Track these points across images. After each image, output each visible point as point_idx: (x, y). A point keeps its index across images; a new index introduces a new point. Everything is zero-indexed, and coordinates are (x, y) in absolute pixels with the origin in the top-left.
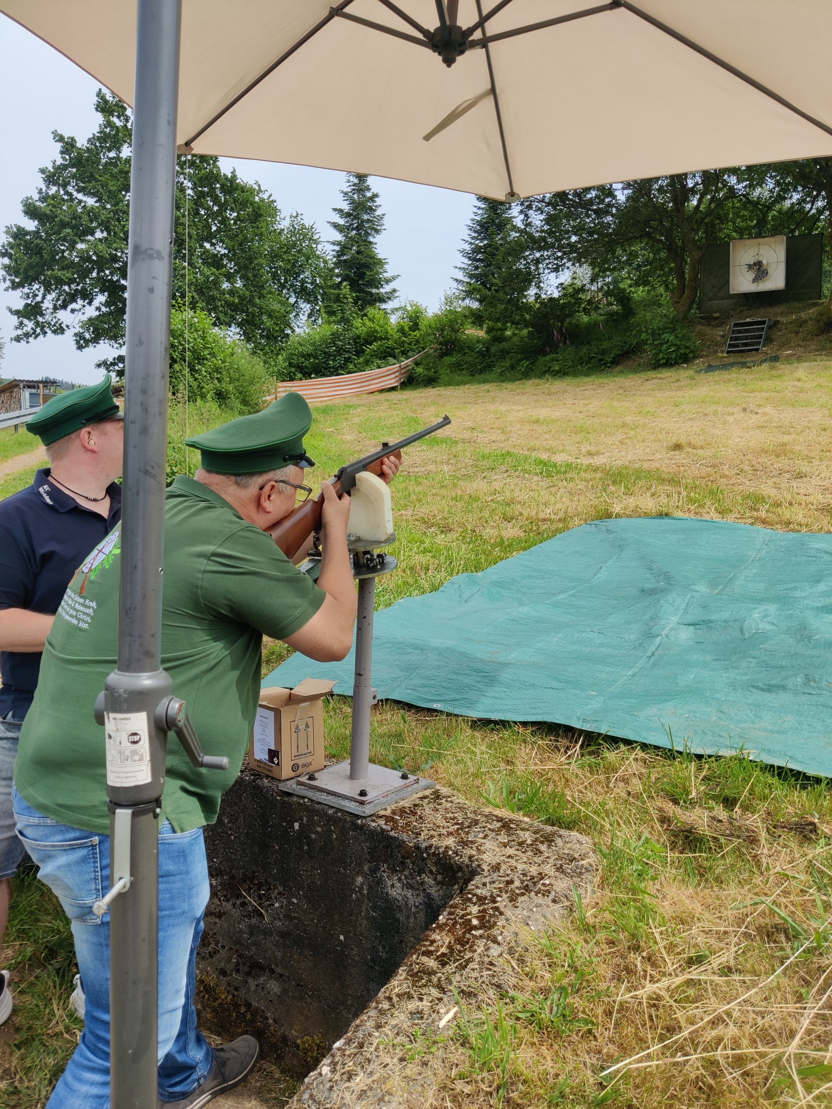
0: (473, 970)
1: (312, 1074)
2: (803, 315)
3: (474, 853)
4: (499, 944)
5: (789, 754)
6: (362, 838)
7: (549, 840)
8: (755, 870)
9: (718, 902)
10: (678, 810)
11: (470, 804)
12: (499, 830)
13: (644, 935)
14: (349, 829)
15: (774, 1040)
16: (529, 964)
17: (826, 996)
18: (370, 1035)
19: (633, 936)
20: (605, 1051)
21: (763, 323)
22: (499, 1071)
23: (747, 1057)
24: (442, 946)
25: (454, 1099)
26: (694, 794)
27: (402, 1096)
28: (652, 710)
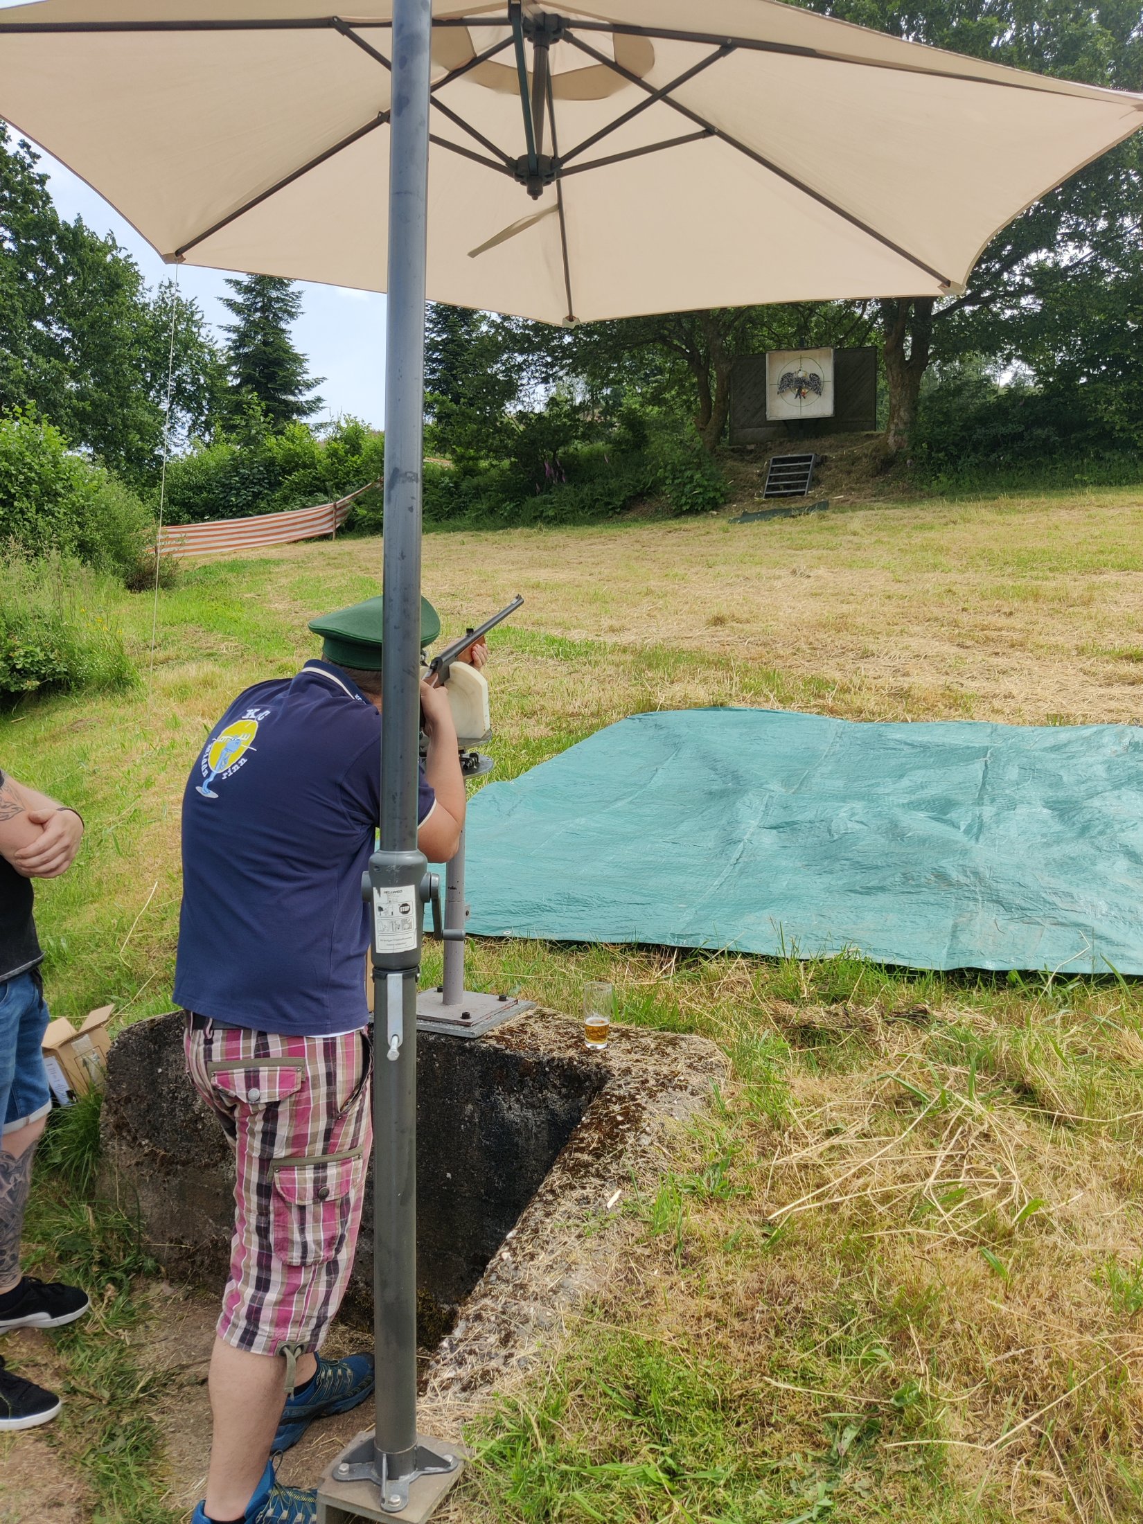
0: (628, 1158)
2: (857, 451)
3: (600, 1061)
4: (648, 1134)
5: (896, 952)
6: (472, 1061)
7: (673, 1043)
8: (875, 1055)
10: (793, 1010)
13: (783, 1116)
14: (455, 1054)
16: (679, 1150)
17: (953, 1141)
18: (542, 1222)
19: (773, 1116)
21: (809, 459)
22: (675, 1231)
23: (892, 1193)
24: (592, 1142)
26: (805, 994)
27: (588, 1264)
28: (750, 919)
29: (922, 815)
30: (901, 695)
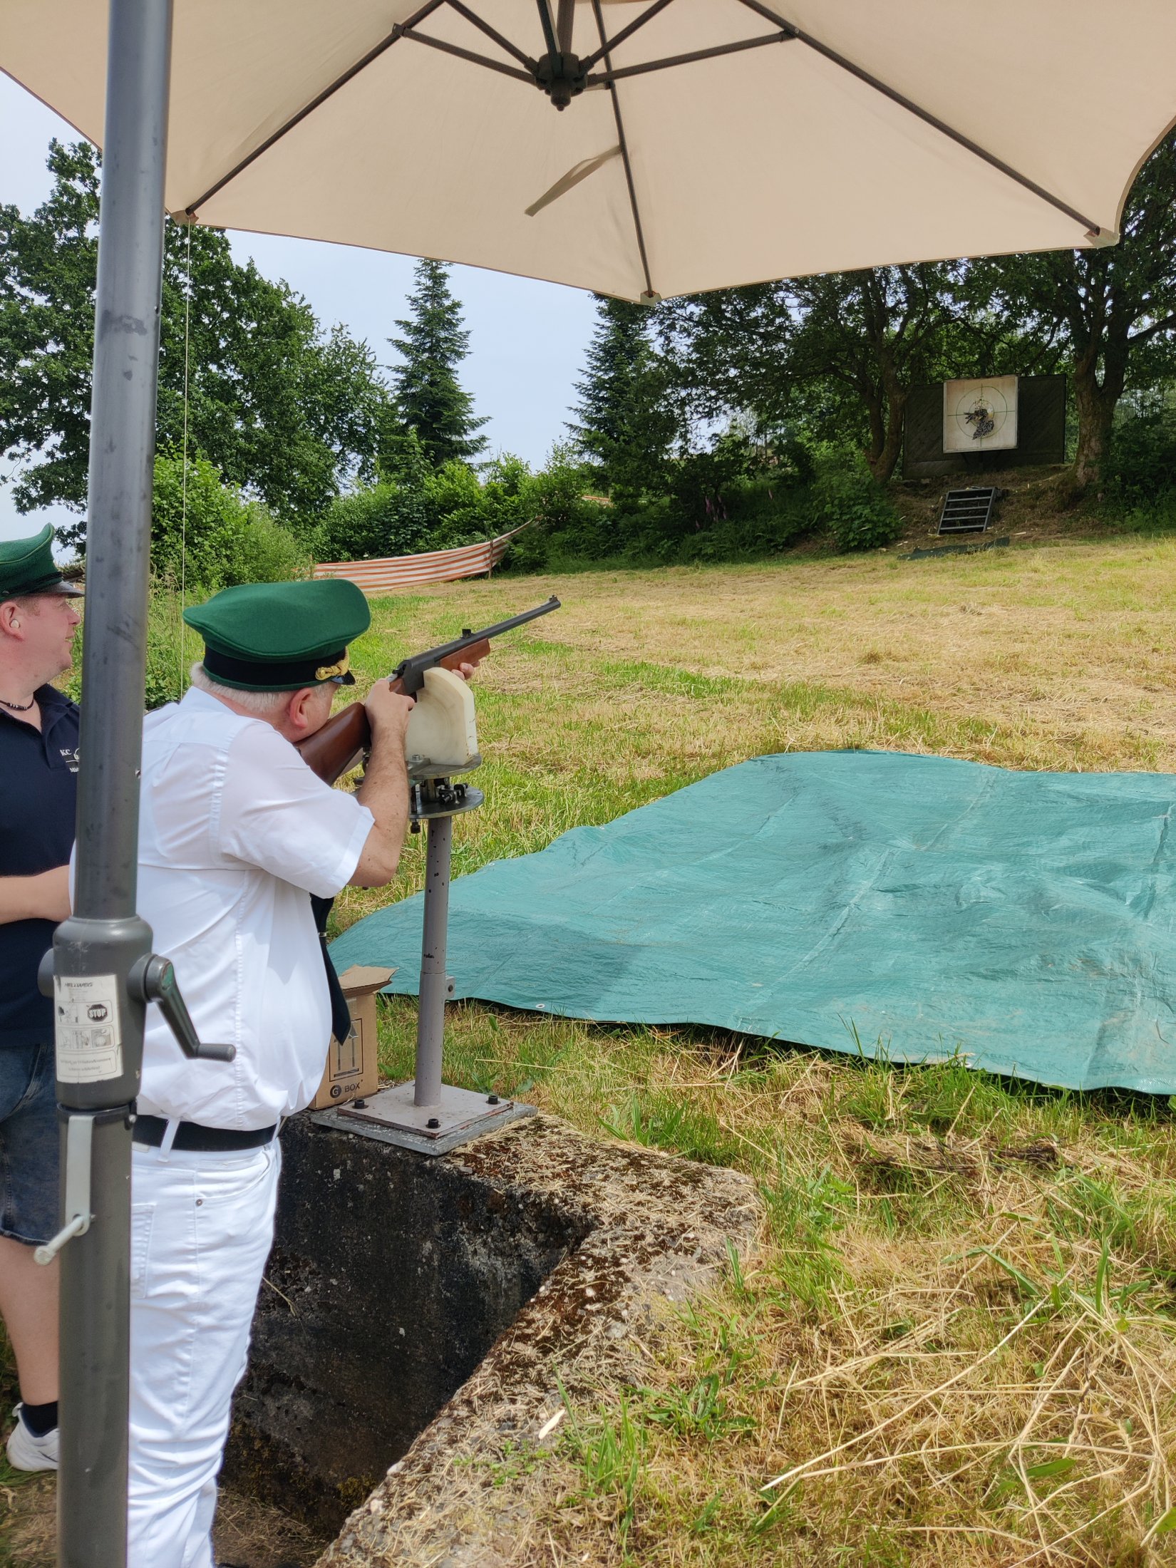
0: (587, 1358)
1: (356, 1512)
2: (1041, 483)
3: (590, 1200)
4: (623, 1321)
5: (1020, 1059)
6: (431, 1186)
7: (694, 1179)
8: (973, 1213)
9: (924, 1257)
10: (871, 1137)
11: (585, 1136)
12: (626, 1168)
13: (824, 1303)
14: (413, 1174)
15: (997, 1433)
16: (665, 1348)
17: (1065, 1371)
18: (441, 1453)
19: (808, 1303)
20: (769, 1459)
21: (989, 493)
22: (623, 1492)
23: (960, 1456)
24: (543, 1328)
25: (559, 1535)
26: (891, 1115)
27: (485, 1535)
28: (838, 1005)
29: (1079, 881)
30: (1075, 742)
